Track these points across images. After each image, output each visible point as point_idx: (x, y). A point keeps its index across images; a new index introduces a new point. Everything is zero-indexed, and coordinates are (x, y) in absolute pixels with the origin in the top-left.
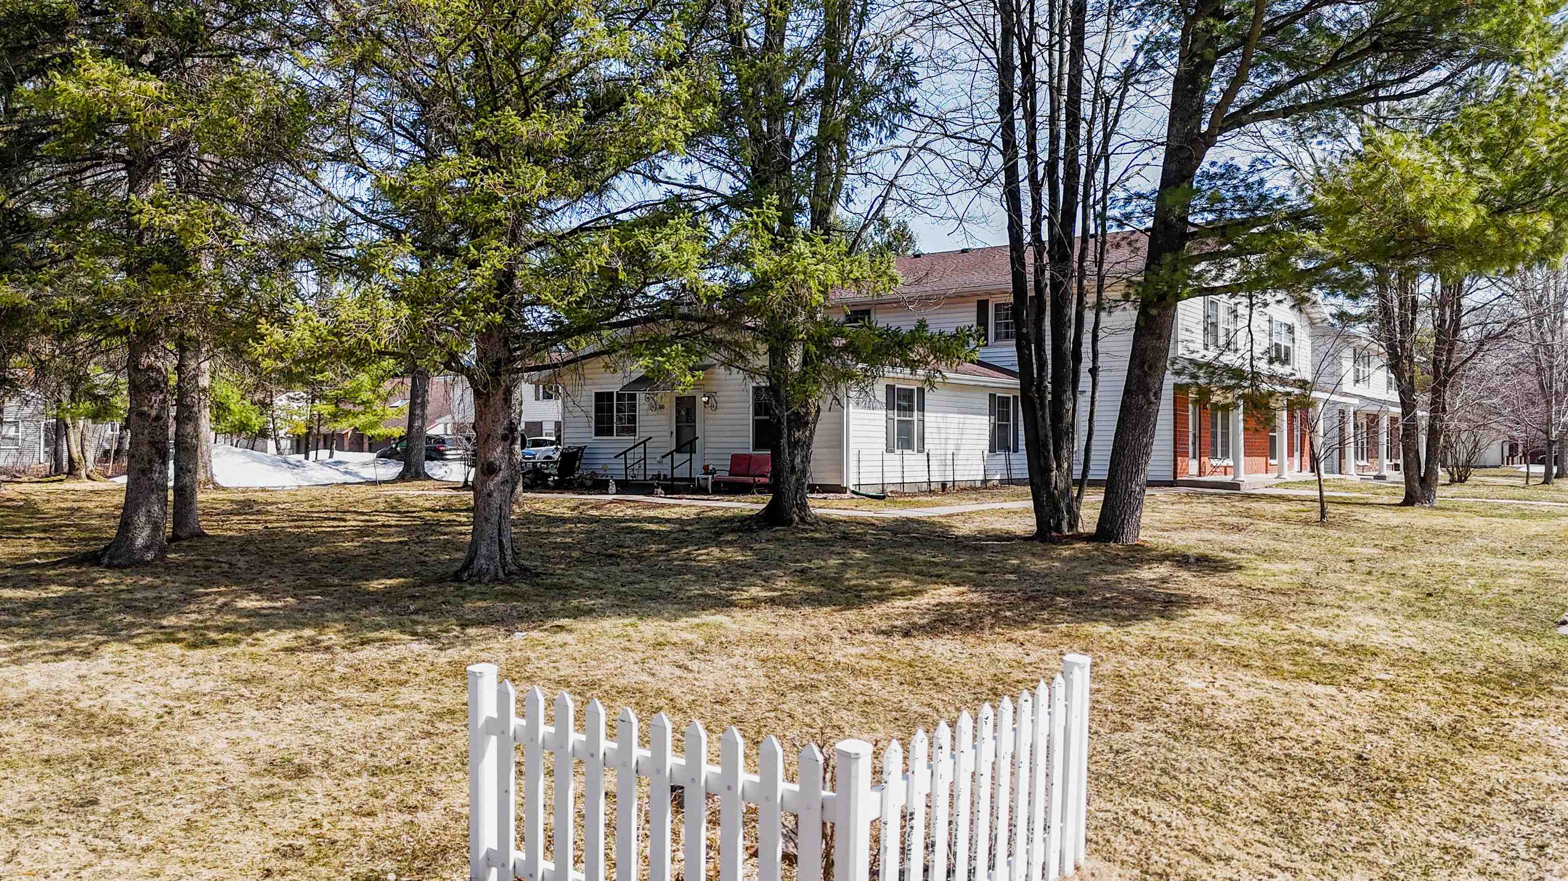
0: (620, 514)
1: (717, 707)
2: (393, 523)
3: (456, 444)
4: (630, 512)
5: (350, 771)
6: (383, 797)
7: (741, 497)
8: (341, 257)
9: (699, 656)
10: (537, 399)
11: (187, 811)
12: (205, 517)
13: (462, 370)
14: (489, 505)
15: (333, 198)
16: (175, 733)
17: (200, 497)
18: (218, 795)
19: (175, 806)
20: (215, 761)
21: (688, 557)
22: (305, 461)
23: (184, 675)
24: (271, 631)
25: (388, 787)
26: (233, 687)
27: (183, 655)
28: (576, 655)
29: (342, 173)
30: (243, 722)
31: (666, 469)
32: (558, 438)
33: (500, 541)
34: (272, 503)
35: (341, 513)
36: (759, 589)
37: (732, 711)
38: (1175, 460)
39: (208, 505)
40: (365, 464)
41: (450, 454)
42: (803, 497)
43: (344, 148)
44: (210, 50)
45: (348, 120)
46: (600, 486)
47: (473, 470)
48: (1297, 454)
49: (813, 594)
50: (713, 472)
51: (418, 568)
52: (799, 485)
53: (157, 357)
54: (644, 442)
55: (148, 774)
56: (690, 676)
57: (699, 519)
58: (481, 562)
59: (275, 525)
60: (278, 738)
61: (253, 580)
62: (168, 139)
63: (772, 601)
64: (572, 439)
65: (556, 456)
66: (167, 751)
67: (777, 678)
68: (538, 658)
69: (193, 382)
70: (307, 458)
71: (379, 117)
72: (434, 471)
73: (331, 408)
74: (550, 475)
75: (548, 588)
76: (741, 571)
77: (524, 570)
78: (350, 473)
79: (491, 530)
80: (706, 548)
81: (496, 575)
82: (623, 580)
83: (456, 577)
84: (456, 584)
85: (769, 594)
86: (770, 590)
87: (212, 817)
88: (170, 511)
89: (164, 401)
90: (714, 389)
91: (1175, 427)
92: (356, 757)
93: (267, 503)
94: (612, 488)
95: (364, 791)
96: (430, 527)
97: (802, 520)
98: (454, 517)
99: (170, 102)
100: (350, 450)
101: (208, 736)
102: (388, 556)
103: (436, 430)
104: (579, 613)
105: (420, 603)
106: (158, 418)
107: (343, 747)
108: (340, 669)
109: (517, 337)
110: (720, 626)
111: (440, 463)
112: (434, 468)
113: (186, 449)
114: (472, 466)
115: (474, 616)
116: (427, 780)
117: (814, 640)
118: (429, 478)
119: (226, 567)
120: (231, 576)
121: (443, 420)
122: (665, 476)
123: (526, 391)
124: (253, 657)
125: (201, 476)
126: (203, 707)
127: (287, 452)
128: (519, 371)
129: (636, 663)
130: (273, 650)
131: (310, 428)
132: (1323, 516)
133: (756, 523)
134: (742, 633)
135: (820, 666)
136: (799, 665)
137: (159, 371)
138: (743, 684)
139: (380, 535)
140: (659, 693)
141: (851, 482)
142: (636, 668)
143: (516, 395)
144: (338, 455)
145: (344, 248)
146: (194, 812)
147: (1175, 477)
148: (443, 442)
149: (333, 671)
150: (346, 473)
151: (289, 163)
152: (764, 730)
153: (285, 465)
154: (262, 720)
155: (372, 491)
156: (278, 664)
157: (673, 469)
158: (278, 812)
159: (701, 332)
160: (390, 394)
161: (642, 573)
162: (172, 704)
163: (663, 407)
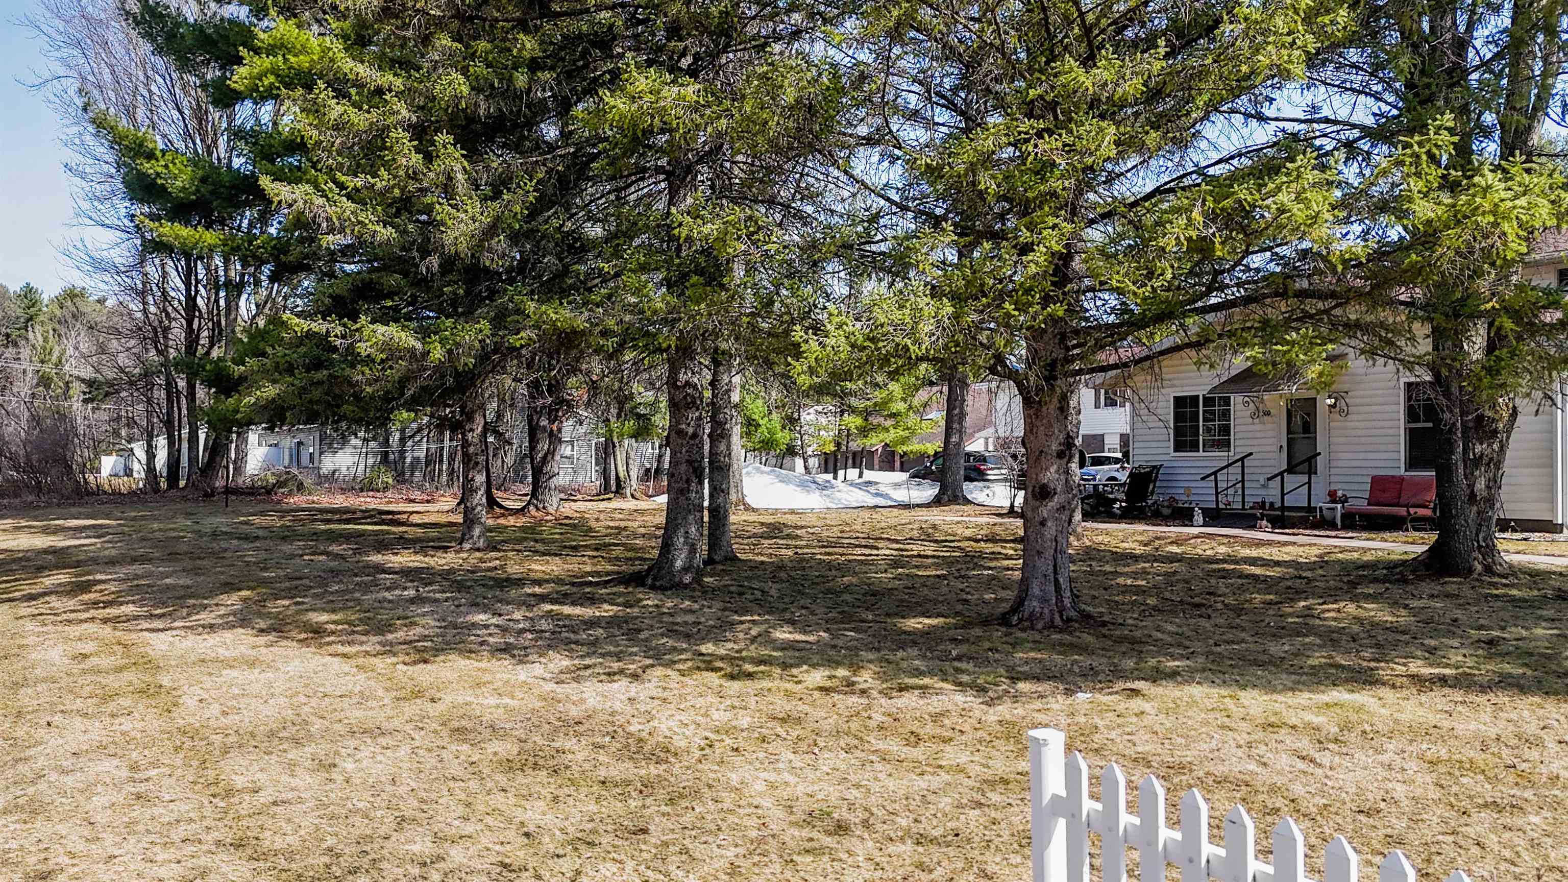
0: (1208, 553)
1: (1361, 817)
2: (930, 553)
3: (999, 462)
4: (1222, 550)
5: (893, 835)
6: (931, 871)
7: (1387, 535)
8: (874, 253)
9: (1331, 746)
10: (1097, 406)
11: (731, 853)
12: (737, 540)
13: (1011, 375)
14: (1042, 535)
15: (866, 187)
16: (716, 768)
17: (733, 518)
18: (761, 840)
19: (719, 846)
20: (755, 803)
21: (1307, 614)
22: (833, 481)
23: (722, 707)
24: (805, 667)
25: (935, 860)
26: (769, 725)
27: (721, 686)
28: (1157, 728)
29: (875, 158)
30: (781, 765)
31: (1272, 494)
32: (1126, 455)
33: (1056, 581)
34: (802, 527)
35: (872, 540)
36: (1419, 663)
37: (1385, 827)
39: (740, 528)
40: (897, 485)
41: (992, 474)
42: (1489, 537)
43: (878, 130)
44: (745, 42)
45: (883, 96)
46: (1183, 516)
47: (1022, 493)
49: (1510, 675)
50: (1344, 500)
51: (959, 607)
52: (1483, 521)
53: (693, 373)
54: (1242, 459)
55: (693, 809)
56: (1319, 771)
57: (1322, 563)
58: (1033, 605)
59: (806, 551)
60: (816, 788)
61: (785, 610)
62: (705, 143)
63: (1443, 681)
64: (1142, 456)
65: (1123, 477)
66: (710, 787)
67: (1455, 789)
68: (1107, 727)
69: (726, 397)
70: (835, 478)
71: (916, 88)
72: (974, 496)
73: (859, 421)
74: (1115, 501)
75: (1121, 640)
76: (1391, 637)
77: (1086, 617)
78: (881, 495)
79: (1044, 565)
80: (1335, 602)
81: (1052, 620)
82: (1217, 637)
83: (1004, 620)
84: (1004, 629)
85: (1437, 671)
86: (1438, 665)
87: (754, 864)
88: (706, 532)
89: (700, 418)
90: (1346, 387)
92: (899, 819)
93: (797, 527)
94: (1199, 518)
95: (908, 862)
96: (973, 559)
97: (1489, 570)
98: (999, 549)
99: (708, 105)
100: (881, 469)
101: (747, 775)
102: (926, 591)
103: (975, 446)
104: (1157, 676)
105: (964, 648)
106: (695, 436)
107: (883, 807)
108: (878, 717)
109: (1076, 332)
110: (1360, 709)
111: (981, 484)
112: (974, 491)
113: (720, 468)
114: (1019, 489)
115: (1026, 668)
116: (980, 858)
117: (1514, 742)
118: (968, 502)
119: (758, 594)
120: (763, 604)
121: (984, 433)
122: (1272, 504)
123: (1085, 397)
124: (788, 694)
125: (733, 497)
126: (742, 744)
127: (814, 471)
128: (1080, 372)
129: (1240, 746)
130: (807, 688)
131: (838, 445)
133: (1413, 572)
134: (1396, 721)
135: (1525, 779)
136: (1491, 774)
137: (695, 387)
138: (1399, 791)
139: (917, 567)
140: (1273, 790)
142: (1240, 753)
143: (1072, 403)
144: (868, 475)
145: (877, 242)
146: (737, 856)
148: (984, 459)
149: (870, 718)
150: (877, 495)
151: (820, 152)
152: (1437, 859)
153: (813, 486)
154: (799, 764)
155: (906, 516)
156: (813, 704)
157: (1283, 495)
158: (819, 870)
159: (1326, 312)
160: (925, 405)
161: (1244, 630)
162: (712, 736)
163: (1268, 414)
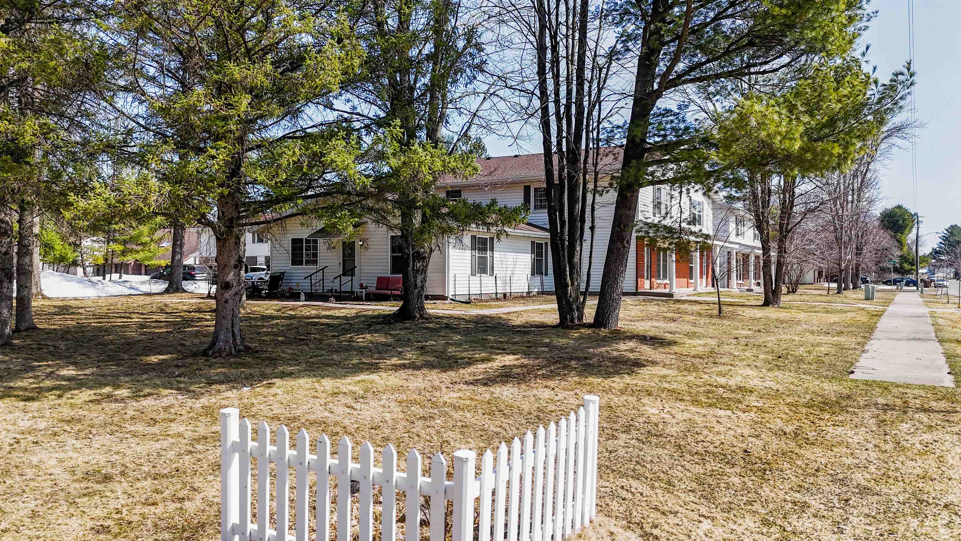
0: (308, 314)
1: (373, 431)
2: (163, 320)
3: (202, 271)
4: (314, 312)
5: (139, 477)
6: (162, 493)
7: (383, 303)
8: (129, 152)
9: (361, 400)
10: (254, 242)
11: (32, 505)
12: (37, 317)
13: (209, 224)
14: (226, 308)
15: (124, 114)
16: (22, 455)
17: (34, 304)
18: (52, 494)
19: (23, 502)
20: (49, 472)
21: (351, 340)
22: (103, 281)
23: (26, 418)
24: (84, 389)
25: (165, 486)
26: (59, 425)
27: (25, 405)
28: (283, 401)
29: (130, 99)
30: (67, 448)
31: (336, 286)
32: (268, 267)
33: (233, 331)
34: (82, 308)
35: (128, 314)
36: (396, 359)
37: (382, 433)
38: (637, 280)
39: (39, 309)
40: (143, 283)
41: (198, 277)
42: (422, 303)
43: (131, 83)
44: (43, 18)
45: (134, 65)
46: (295, 296)
47: (215, 286)
48: (705, 277)
49: (429, 361)
50: (366, 288)
51: (180, 348)
52: (419, 296)
53: (6, 214)
54: (323, 269)
55: (5, 482)
56: (355, 412)
57: (357, 316)
58: (221, 344)
59: (84, 321)
60: (91, 457)
61: (69, 357)
62: (14, 74)
63: (404, 366)
64: (276, 268)
65: (267, 278)
66: (17, 467)
67: (409, 413)
68: (259, 403)
69: (29, 230)
70: (104, 279)
71: (155, 65)
72: (188, 287)
73: (121, 248)
74: (263, 289)
75: (265, 359)
76: (385, 348)
77: (248, 348)
78: (133, 289)
79: (227, 324)
80: (362, 334)
81: (231, 352)
82: (311, 354)
83: (205, 353)
84: (204, 358)
85: (402, 362)
86: (403, 359)
87: (49, 509)
88: (14, 313)
89: (11, 242)
90: (367, 237)
91: (637, 261)
92: (143, 468)
93: (78, 308)
94: (303, 297)
95: (149, 490)
96: (188, 322)
97: (421, 316)
98: (202, 316)
99: (15, 52)
100: (133, 274)
101: (43, 457)
102: (160, 340)
103: (189, 261)
104: (283, 375)
105: (182, 370)
106: (6, 253)
107: (134, 462)
108: (131, 413)
109: (244, 204)
110: (372, 382)
111: (192, 282)
112: (188, 286)
113: (25, 274)
114: (213, 284)
115: (217, 378)
116: (190, 481)
117: (430, 389)
118: (185, 291)
119: (52, 349)
120: (55, 354)
121: (194, 255)
122: (336, 290)
123: (248, 237)
124: (72, 406)
125: (34, 291)
126: (39, 438)
127: (91, 275)
128: (246, 224)
129: (321, 405)
130: (85, 401)
131: (106, 260)
132: (720, 312)
133: (393, 319)
134: (386, 386)
135: (435, 405)
136: (422, 404)
137: (7, 223)
138: (388, 416)
139: (155, 327)
140: (336, 424)
141: (450, 293)
142: (321, 408)
143: (242, 240)
144: (125, 277)
145: (132, 146)
146: (37, 506)
147: (637, 290)
148: (193, 268)
149: (126, 414)
150: (131, 288)
151: (94, 91)
152: (402, 444)
153: (90, 284)
154: (79, 446)
155: (148, 300)
156: (89, 410)
157: (341, 286)
158: (93, 505)
159: (359, 202)
160: (161, 239)
161: (323, 350)
162: (18, 436)
163: (334, 248)
